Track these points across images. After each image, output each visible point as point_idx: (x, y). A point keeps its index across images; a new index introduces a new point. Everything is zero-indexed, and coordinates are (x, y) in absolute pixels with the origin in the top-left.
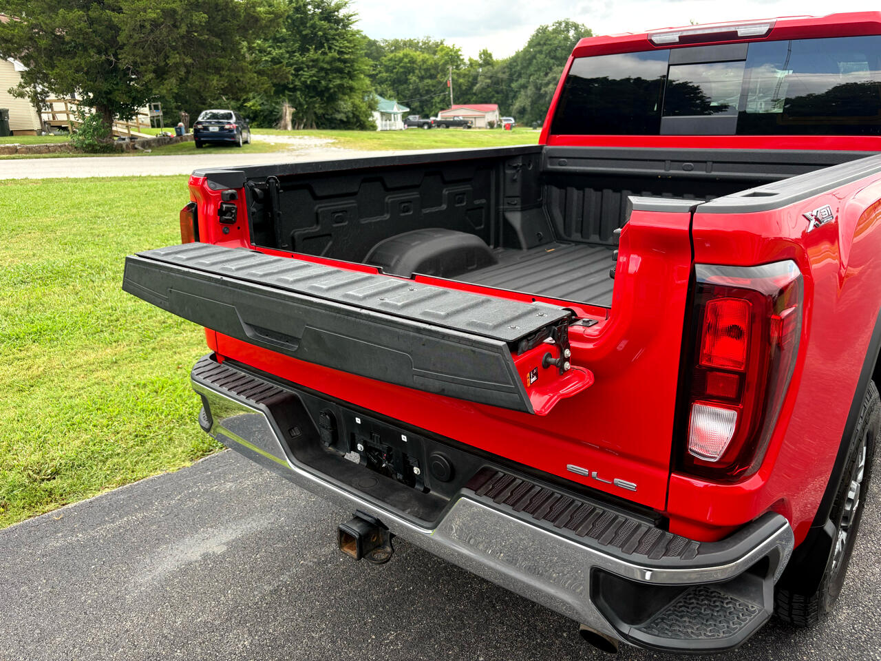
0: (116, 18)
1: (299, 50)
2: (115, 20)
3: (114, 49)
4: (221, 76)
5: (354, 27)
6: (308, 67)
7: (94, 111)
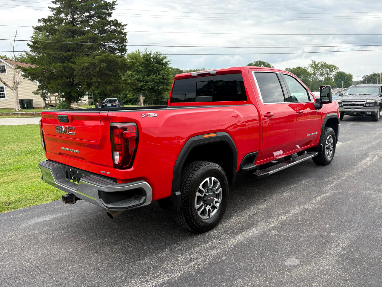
0: (73, 66)
1: (147, 75)
2: (73, 67)
3: (72, 77)
4: (111, 86)
5: (169, 66)
6: (150, 81)
7: (64, 99)
